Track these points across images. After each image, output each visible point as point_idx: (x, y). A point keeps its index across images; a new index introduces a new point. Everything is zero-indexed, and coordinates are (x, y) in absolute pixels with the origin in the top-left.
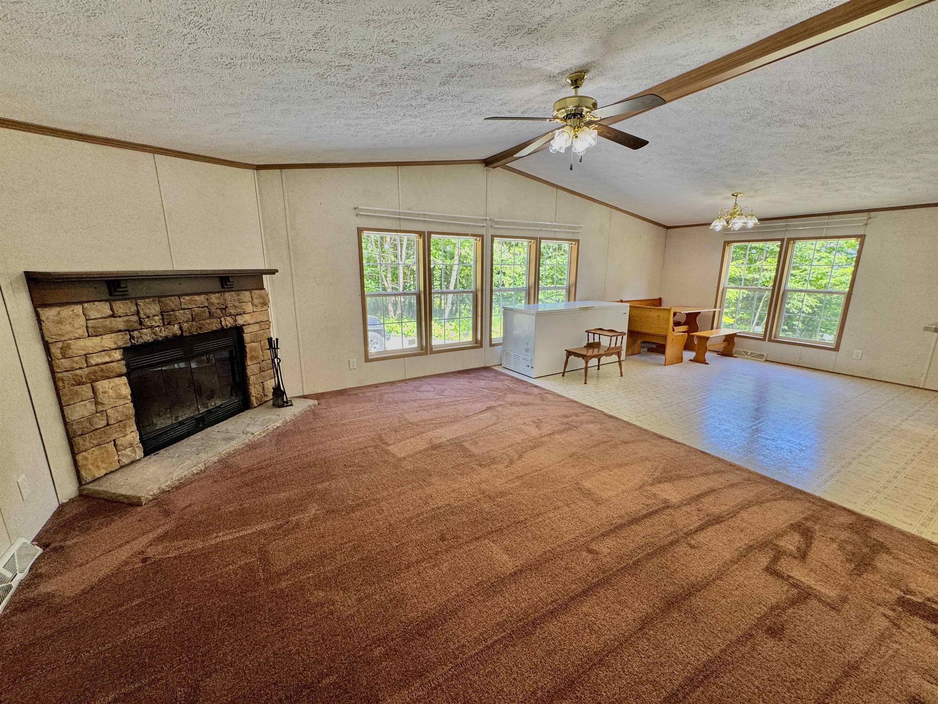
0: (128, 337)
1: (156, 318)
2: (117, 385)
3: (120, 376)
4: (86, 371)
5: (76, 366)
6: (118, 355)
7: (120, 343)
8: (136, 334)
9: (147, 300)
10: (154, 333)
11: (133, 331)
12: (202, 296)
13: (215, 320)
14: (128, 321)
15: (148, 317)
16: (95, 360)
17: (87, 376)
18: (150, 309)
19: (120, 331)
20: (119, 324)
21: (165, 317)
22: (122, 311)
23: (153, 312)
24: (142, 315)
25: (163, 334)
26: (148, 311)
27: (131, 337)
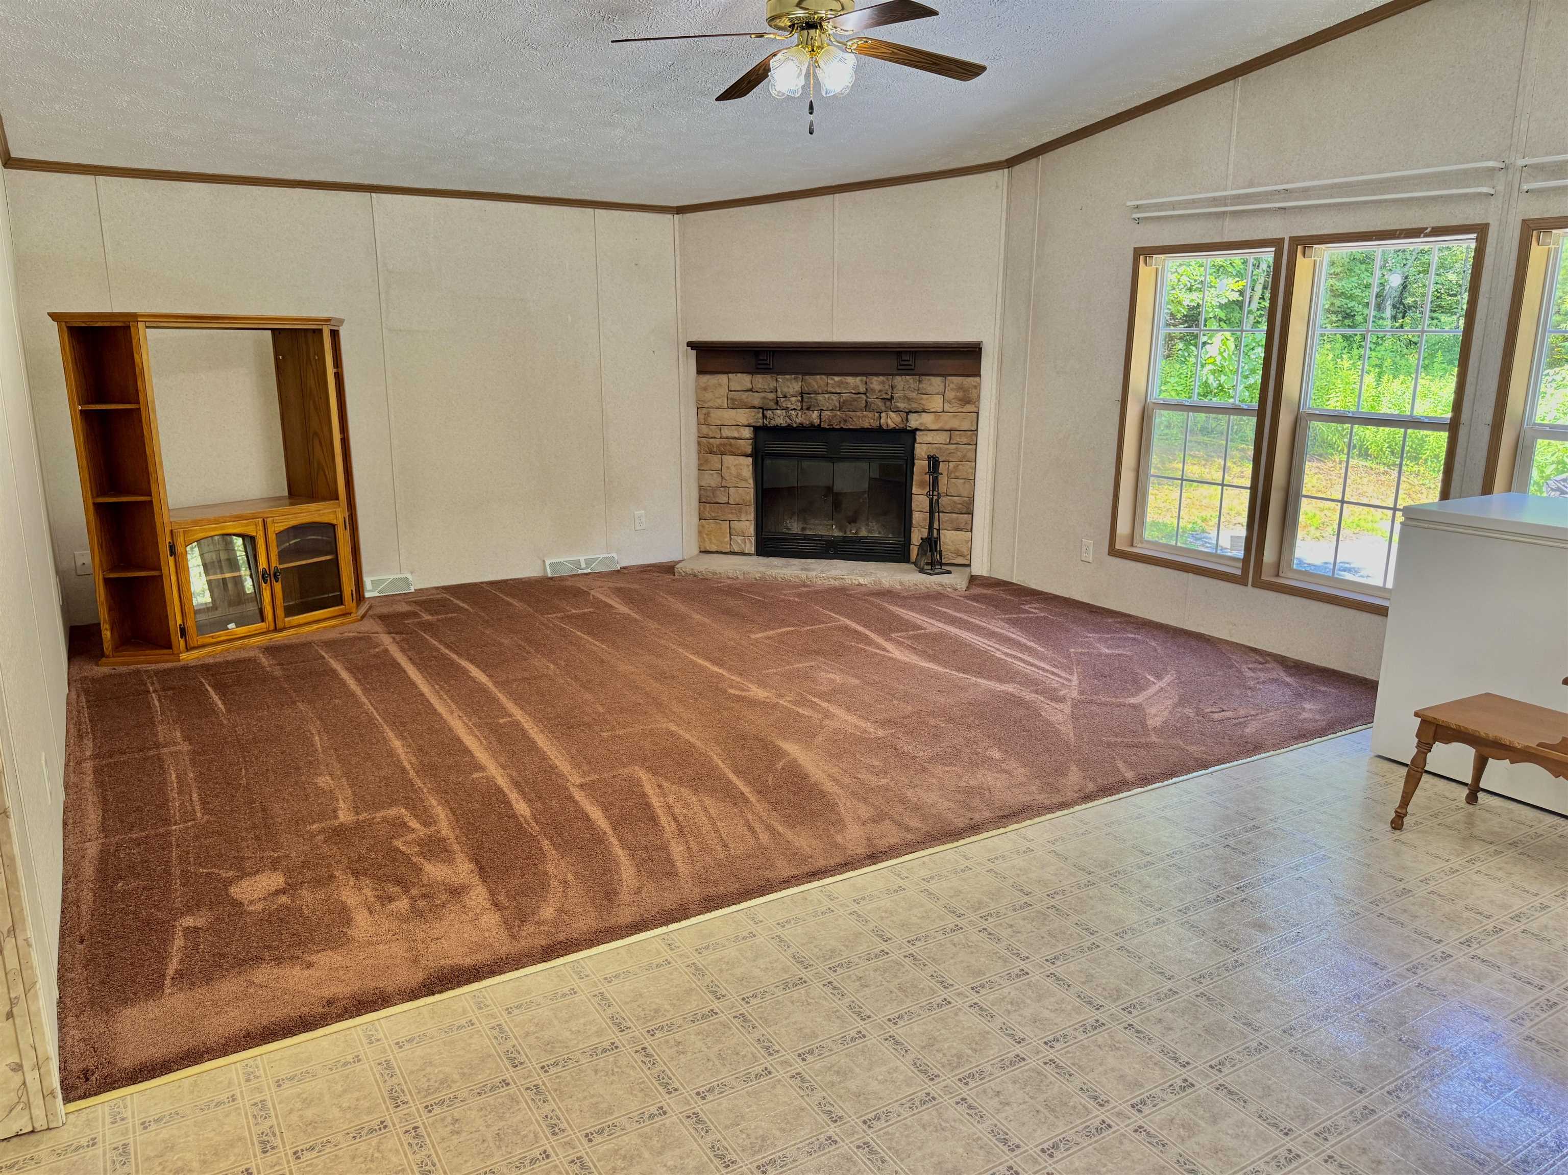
0: (761, 415)
1: (794, 399)
2: (741, 465)
3: (747, 456)
4: (718, 441)
5: (711, 435)
6: (747, 433)
7: (751, 421)
8: (769, 413)
9: (788, 377)
10: (789, 417)
11: (767, 410)
12: (859, 378)
13: (870, 414)
14: (764, 398)
15: (785, 397)
16: (726, 432)
17: (718, 446)
18: (789, 387)
19: (754, 407)
20: (756, 399)
21: (805, 400)
22: (760, 386)
23: (791, 391)
24: (779, 394)
25: (799, 420)
26: (785, 390)
27: (764, 416)
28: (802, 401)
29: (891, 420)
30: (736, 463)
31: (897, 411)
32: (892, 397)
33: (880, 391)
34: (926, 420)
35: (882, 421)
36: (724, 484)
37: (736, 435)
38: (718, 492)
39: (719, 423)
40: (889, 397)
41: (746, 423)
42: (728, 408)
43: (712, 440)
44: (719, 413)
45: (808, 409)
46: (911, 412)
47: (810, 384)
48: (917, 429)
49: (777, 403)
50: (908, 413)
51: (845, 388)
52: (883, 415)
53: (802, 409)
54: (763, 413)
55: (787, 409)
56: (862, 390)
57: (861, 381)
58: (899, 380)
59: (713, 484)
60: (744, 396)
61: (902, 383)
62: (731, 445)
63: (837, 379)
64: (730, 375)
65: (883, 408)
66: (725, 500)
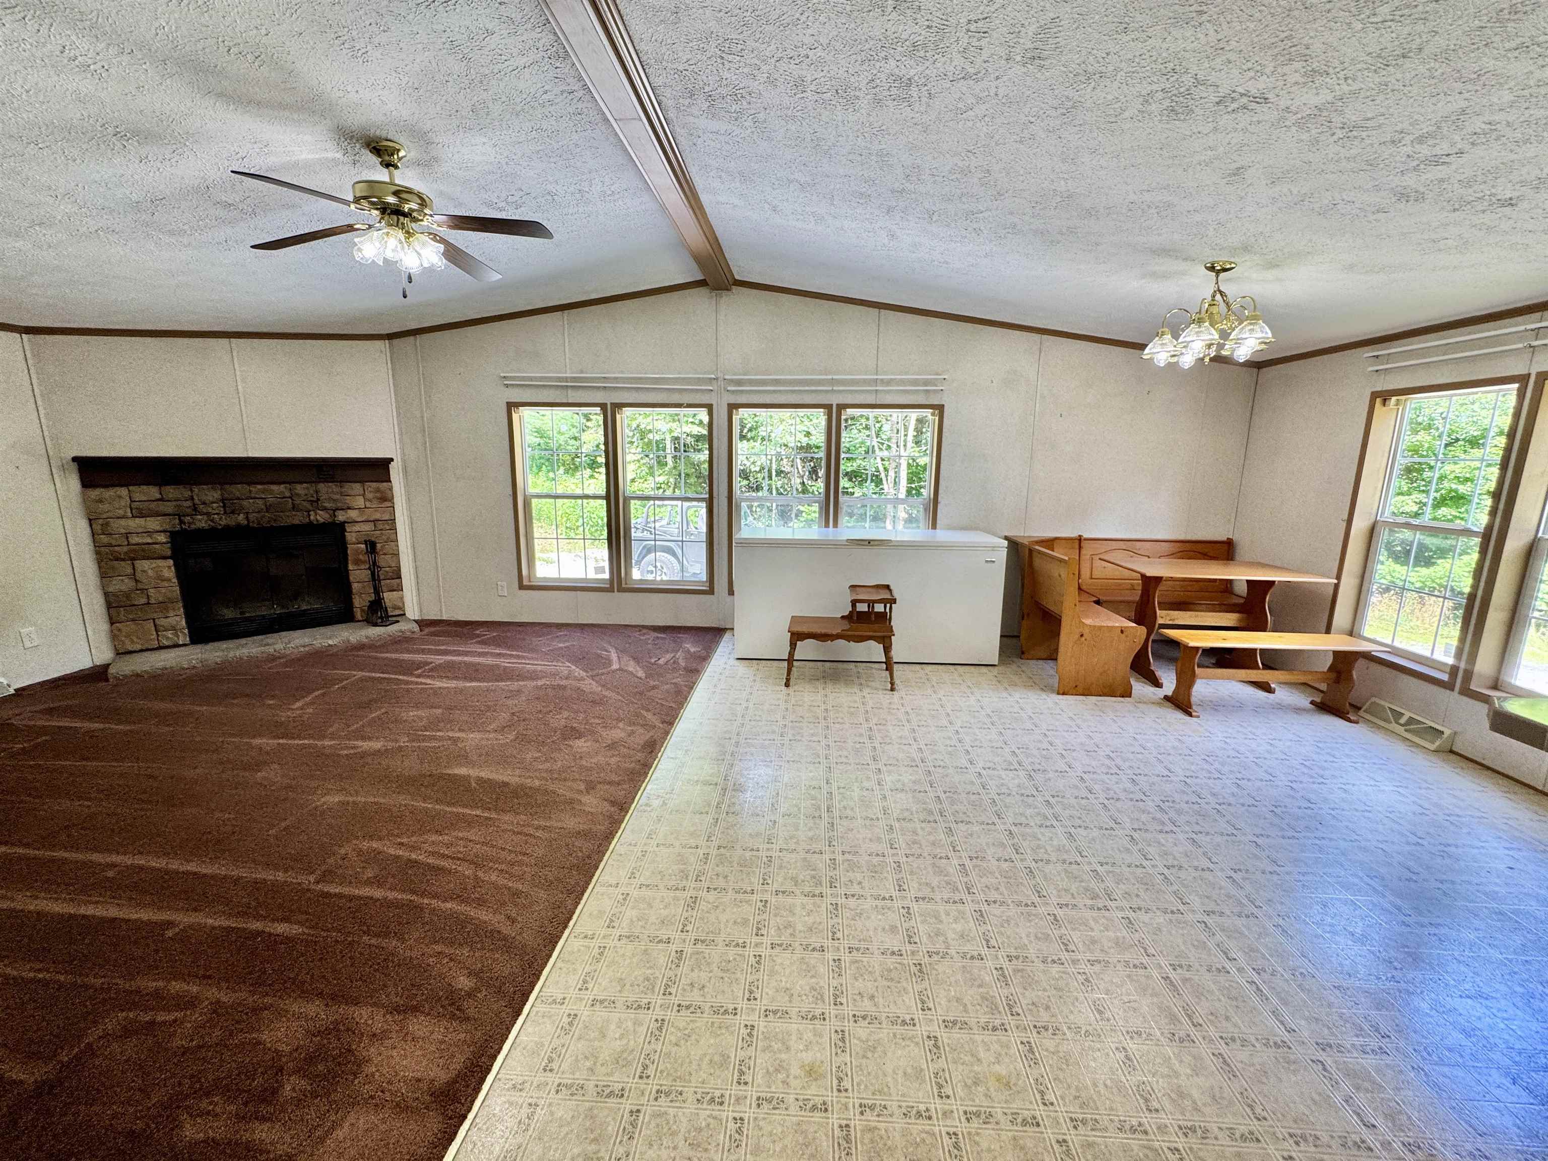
0: (177, 521)
1: (215, 505)
2: (159, 567)
3: (165, 558)
4: (125, 549)
5: (114, 543)
6: (162, 538)
7: (168, 527)
8: (187, 519)
9: (204, 486)
11: (184, 516)
12: (282, 486)
13: (299, 514)
14: (179, 506)
15: (204, 503)
16: (135, 539)
17: (126, 553)
18: (207, 495)
19: (168, 515)
20: (169, 507)
21: (227, 505)
22: (171, 495)
23: (211, 499)
24: (196, 501)
25: (223, 523)
26: (203, 497)
27: (181, 522)
28: (224, 507)
29: (321, 517)
30: (154, 565)
31: (325, 509)
32: (318, 500)
33: (306, 495)
34: (353, 514)
35: (312, 518)
36: (140, 586)
37: (149, 540)
38: (134, 596)
39: (124, 531)
40: (315, 499)
41: (161, 529)
42: (133, 516)
43: (117, 548)
44: (123, 522)
45: (233, 512)
46: (337, 509)
47: (231, 492)
48: (345, 522)
49: (195, 509)
50: (334, 511)
52: (312, 513)
53: (225, 513)
54: (180, 519)
55: (208, 514)
56: (287, 494)
57: (286, 488)
58: (321, 486)
59: (125, 588)
60: (153, 505)
61: (325, 489)
62: (143, 550)
63: (259, 487)
64: (131, 488)
65: (311, 508)
66: (143, 600)
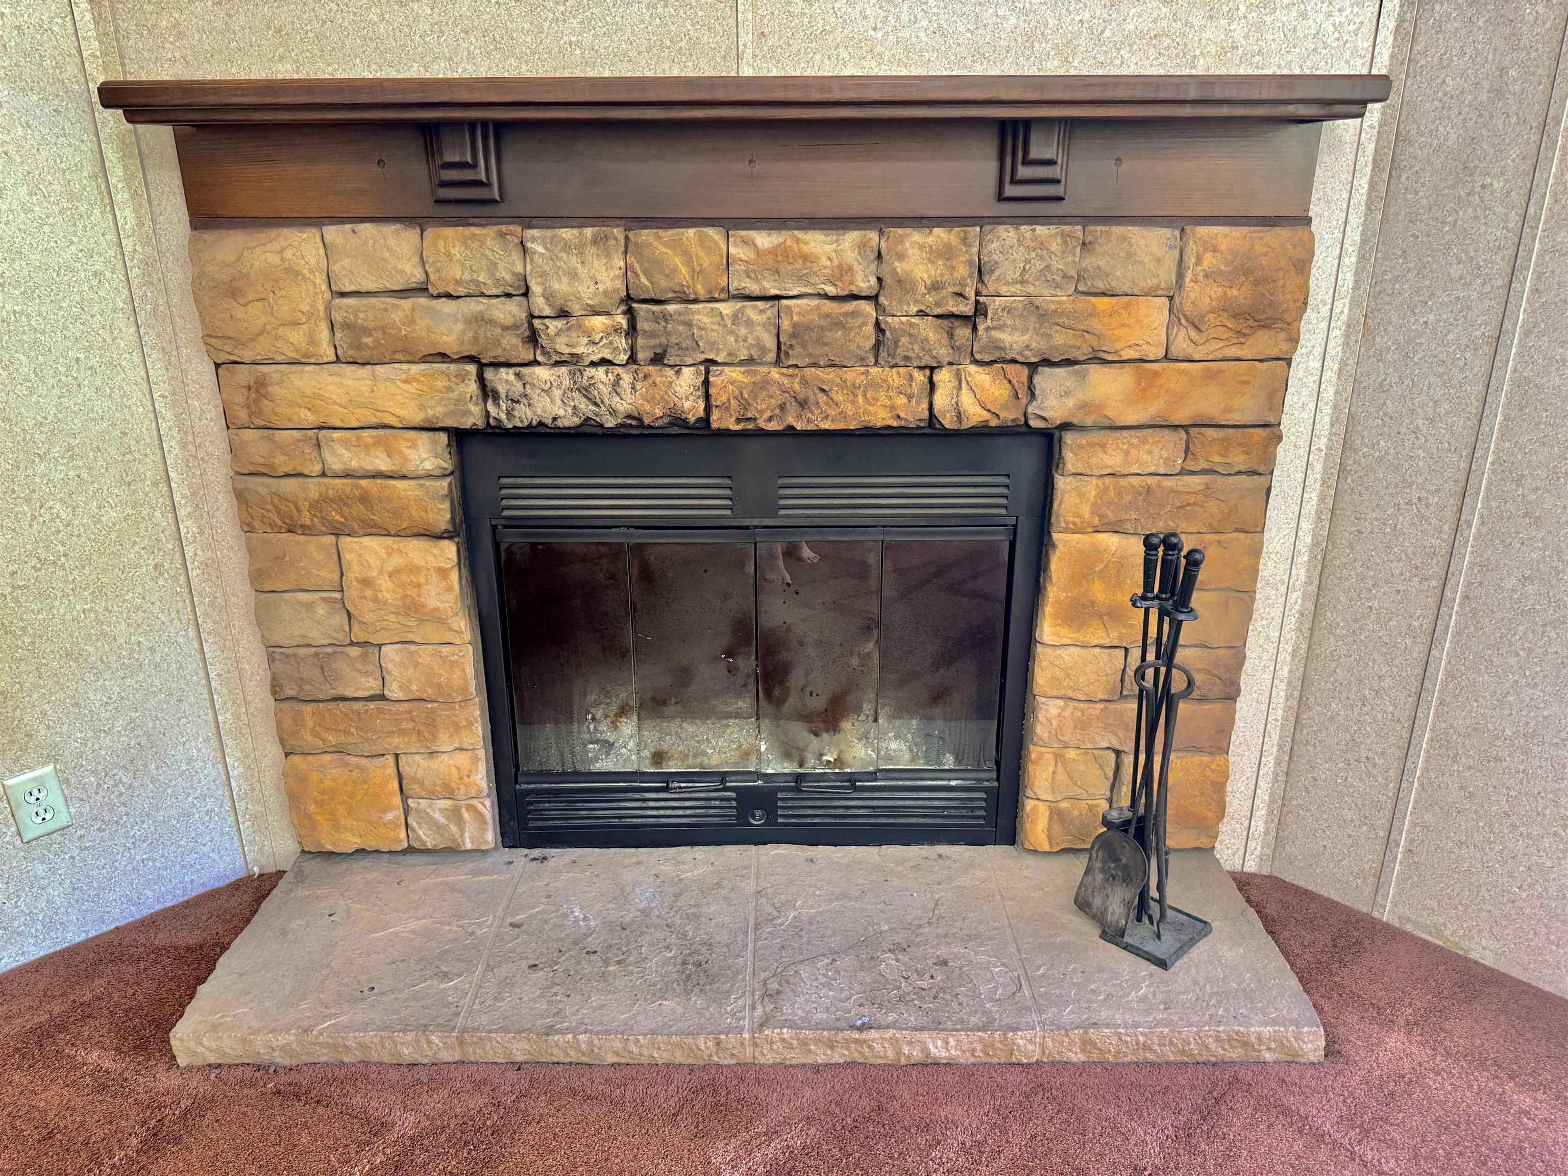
0: (472, 387)
1: (599, 322)
2: (413, 569)
3: (434, 535)
4: (314, 488)
5: (282, 463)
6: (426, 454)
7: (439, 412)
8: (503, 379)
9: (567, 234)
10: (585, 391)
11: (496, 365)
12: (852, 237)
13: (895, 377)
14: (480, 320)
15: (563, 314)
16: (342, 454)
17: (316, 506)
18: (573, 275)
19: (443, 357)
20: (446, 325)
21: (642, 325)
22: (457, 272)
23: (587, 292)
24: (539, 304)
25: (625, 403)
26: (561, 286)
27: (487, 392)
28: (632, 330)
29: (974, 396)
30: (397, 561)
31: (997, 361)
32: (980, 310)
33: (935, 287)
34: (1103, 390)
35: (941, 400)
36: (359, 634)
37: (382, 463)
38: (341, 666)
39: (310, 418)
40: (967, 309)
41: (418, 418)
42: (338, 360)
43: (290, 485)
44: (306, 380)
45: (658, 359)
46: (1047, 362)
47: (659, 263)
48: (1066, 426)
49: (533, 338)
50: (1033, 367)
51: (800, 279)
52: (943, 377)
53: (633, 359)
54: (481, 379)
55: (573, 361)
56: (864, 283)
57: (862, 246)
58: (1007, 243)
59: (318, 636)
60: (397, 312)
61: (1019, 255)
62: (364, 499)
63: (764, 240)
64: (332, 232)
65: (943, 353)
66: (370, 686)
